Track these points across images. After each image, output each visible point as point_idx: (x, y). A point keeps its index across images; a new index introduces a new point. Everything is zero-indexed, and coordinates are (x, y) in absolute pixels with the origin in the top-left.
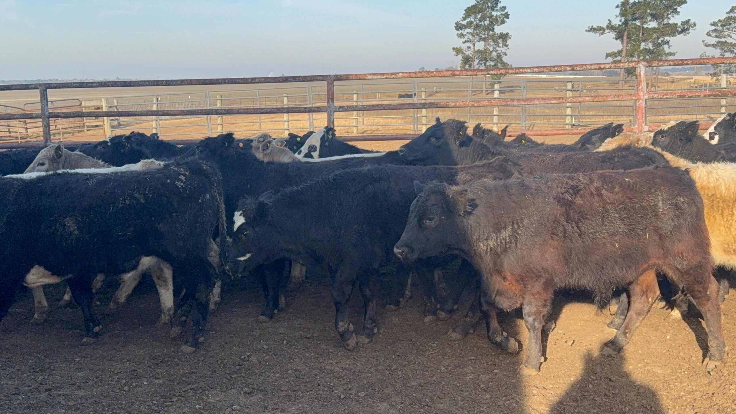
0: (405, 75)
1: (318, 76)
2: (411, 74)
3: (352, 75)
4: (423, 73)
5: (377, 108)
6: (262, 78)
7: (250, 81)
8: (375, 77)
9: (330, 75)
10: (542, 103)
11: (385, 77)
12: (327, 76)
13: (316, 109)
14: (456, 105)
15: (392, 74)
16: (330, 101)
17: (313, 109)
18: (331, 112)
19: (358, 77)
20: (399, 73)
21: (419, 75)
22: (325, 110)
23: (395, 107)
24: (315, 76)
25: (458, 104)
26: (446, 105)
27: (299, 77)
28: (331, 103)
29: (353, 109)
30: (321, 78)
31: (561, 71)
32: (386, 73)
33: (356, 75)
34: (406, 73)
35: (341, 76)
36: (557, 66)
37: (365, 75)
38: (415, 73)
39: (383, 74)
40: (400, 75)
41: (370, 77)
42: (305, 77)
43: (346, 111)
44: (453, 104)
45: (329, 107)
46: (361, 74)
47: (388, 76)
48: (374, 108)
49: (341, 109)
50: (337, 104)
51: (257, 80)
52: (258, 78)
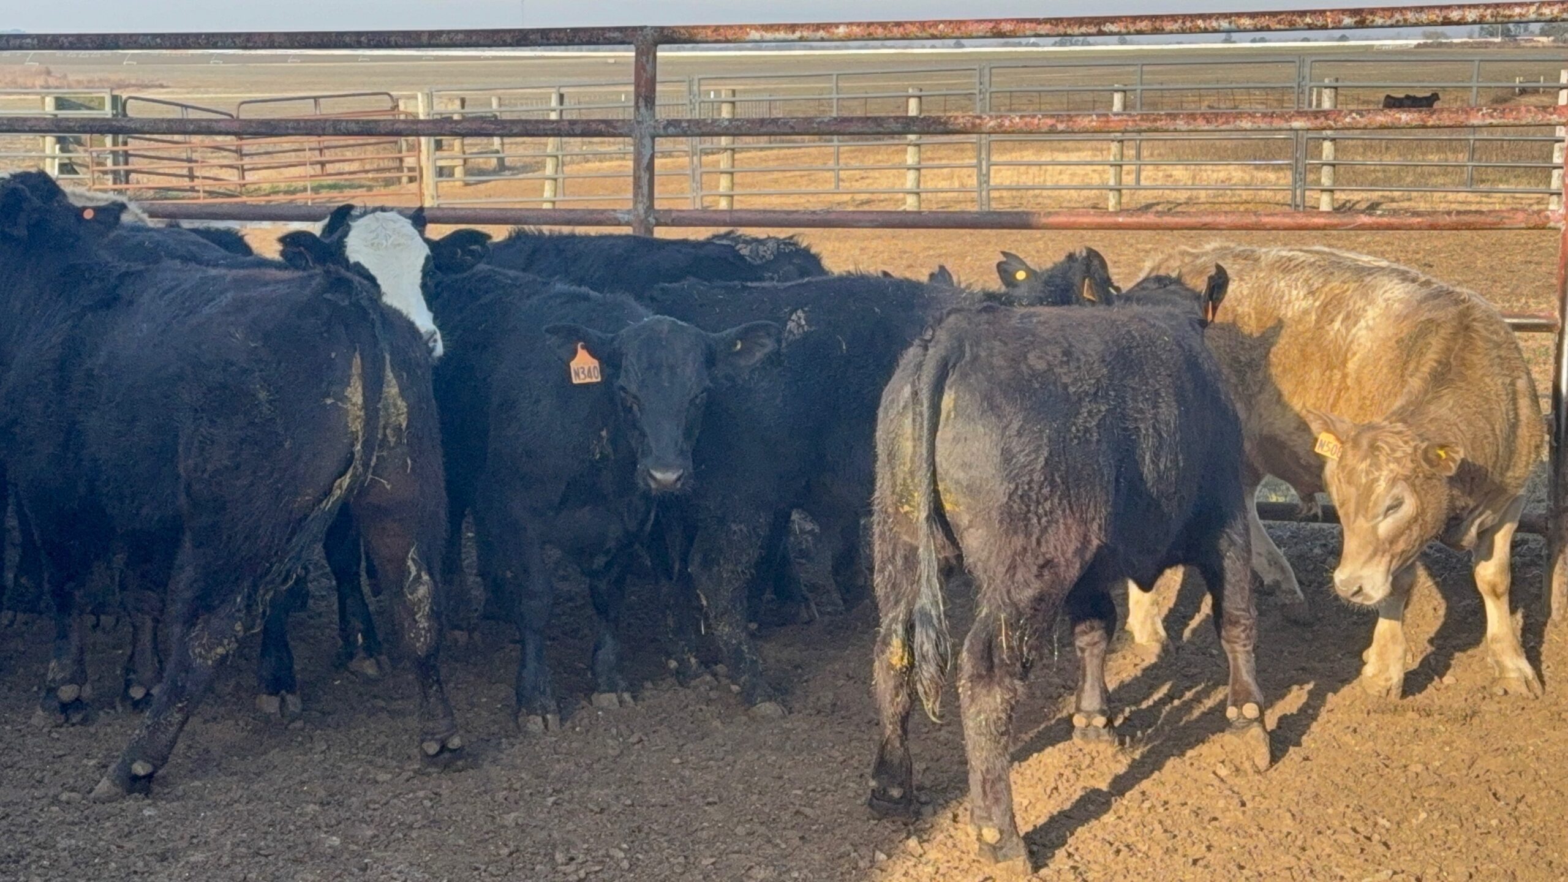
0: (856, 30)
1: (610, 29)
2: (872, 29)
3: (704, 27)
4: (908, 26)
5: (772, 128)
6: (457, 32)
7: (425, 39)
8: (769, 36)
9: (642, 28)
10: (1263, 126)
11: (798, 34)
12: (635, 29)
13: (602, 127)
14: (1001, 125)
15: (818, 27)
16: (642, 103)
17: (594, 126)
18: (642, 137)
19: (723, 36)
20: (837, 25)
21: (896, 31)
22: (626, 130)
23: (823, 128)
24: (603, 29)
25: (1007, 123)
26: (974, 125)
27: (559, 30)
28: (643, 110)
29: (704, 130)
30: (616, 34)
32: (803, 26)
33: (717, 29)
34: (859, 24)
35: (673, 29)
36: (1313, 12)
37: (741, 27)
38: (883, 25)
39: (793, 28)
40: (842, 30)
41: (755, 35)
42: (575, 31)
43: (685, 134)
44: (992, 123)
45: (638, 122)
46: (731, 27)
47: (805, 34)
48: (763, 130)
49: (671, 130)
50: (662, 114)
51: (444, 38)
52: (449, 32)
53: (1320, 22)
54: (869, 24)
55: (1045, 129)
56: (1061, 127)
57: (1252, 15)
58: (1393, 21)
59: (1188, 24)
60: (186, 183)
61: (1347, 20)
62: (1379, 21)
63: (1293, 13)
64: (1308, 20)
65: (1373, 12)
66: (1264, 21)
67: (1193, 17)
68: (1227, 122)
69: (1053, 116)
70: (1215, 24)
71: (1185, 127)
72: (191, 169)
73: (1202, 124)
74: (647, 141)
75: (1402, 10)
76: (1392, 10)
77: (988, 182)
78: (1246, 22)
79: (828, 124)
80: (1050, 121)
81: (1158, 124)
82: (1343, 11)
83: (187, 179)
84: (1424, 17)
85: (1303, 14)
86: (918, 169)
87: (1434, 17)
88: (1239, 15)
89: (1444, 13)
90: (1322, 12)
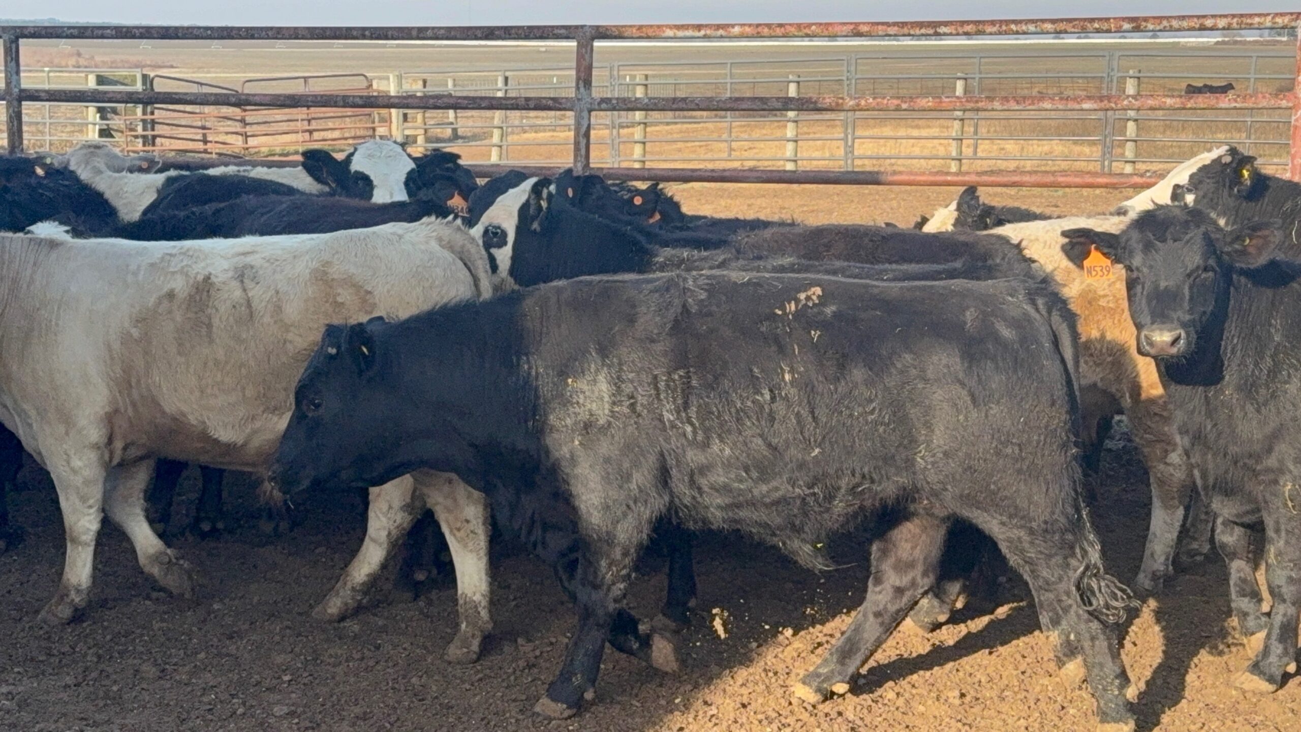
0: (747, 29)
1: (557, 27)
2: (760, 29)
3: (631, 26)
4: (787, 27)
5: (681, 105)
6: (440, 28)
7: (414, 33)
8: (680, 33)
9: (582, 27)
10: (1060, 107)
11: (702, 33)
12: (577, 27)
13: (550, 103)
14: (858, 105)
15: (718, 27)
16: (581, 84)
17: (544, 101)
18: (581, 111)
19: (644, 33)
20: (733, 26)
21: (779, 31)
22: (569, 105)
23: (721, 105)
24: (553, 27)
25: (863, 103)
26: (837, 104)
27: (518, 28)
28: (582, 89)
29: (629, 106)
30: (563, 31)
31: (1109, 31)
32: (706, 26)
33: (640, 28)
34: (750, 25)
35: (607, 28)
36: (1100, 20)
37: (659, 27)
38: (769, 26)
39: (699, 27)
40: (737, 30)
41: (669, 33)
42: (531, 28)
43: (614, 109)
44: (852, 103)
45: (579, 100)
46: (651, 26)
47: (709, 32)
48: (674, 106)
49: (604, 106)
50: (596, 93)
51: (429, 33)
52: (433, 28)
53: (1105, 26)
54: (758, 25)
55: (893, 107)
56: (904, 106)
57: (1053, 21)
58: (1161, 27)
59: (1004, 28)
60: (200, 146)
61: (1126, 26)
62: (1151, 27)
63: (1085, 20)
64: (1096, 25)
65: (1146, 19)
66: (1062, 26)
67: (1008, 22)
68: (1033, 104)
69: (898, 98)
70: (1024, 28)
71: (1000, 107)
72: (204, 135)
73: (1013, 105)
74: (585, 114)
75: (1168, 18)
76: (1161, 18)
77: (852, 152)
78: (1049, 26)
79: (724, 102)
80: (896, 102)
81: (980, 105)
82: (1124, 19)
83: (201, 143)
84: (1185, 24)
85: (1092, 20)
86: (796, 141)
87: (1193, 24)
88: (1043, 21)
89: (1201, 21)
90: (1107, 20)
